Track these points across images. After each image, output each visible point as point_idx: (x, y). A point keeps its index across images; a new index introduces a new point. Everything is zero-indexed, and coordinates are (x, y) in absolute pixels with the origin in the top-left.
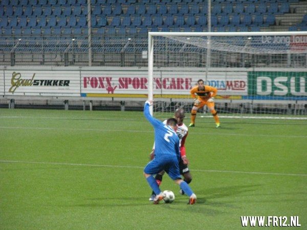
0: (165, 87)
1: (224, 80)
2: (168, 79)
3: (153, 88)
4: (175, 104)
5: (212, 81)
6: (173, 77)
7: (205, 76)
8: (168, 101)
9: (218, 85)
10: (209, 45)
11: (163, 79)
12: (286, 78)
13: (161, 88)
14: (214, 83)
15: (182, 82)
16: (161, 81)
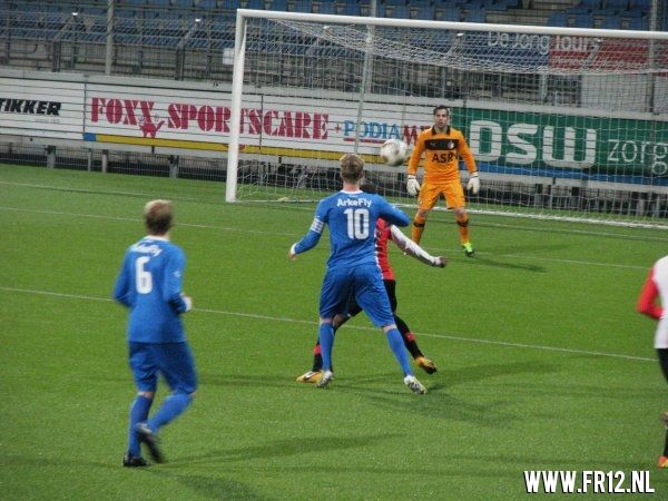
0: (268, 131)
1: (399, 123)
2: (276, 113)
3: (242, 130)
4: (290, 169)
5: (372, 125)
6: (287, 108)
7: (356, 112)
8: (274, 161)
9: (385, 133)
10: (369, 44)
11: (264, 114)
12: (535, 126)
13: (259, 132)
14: (376, 129)
15: (307, 121)
16: (260, 117)
